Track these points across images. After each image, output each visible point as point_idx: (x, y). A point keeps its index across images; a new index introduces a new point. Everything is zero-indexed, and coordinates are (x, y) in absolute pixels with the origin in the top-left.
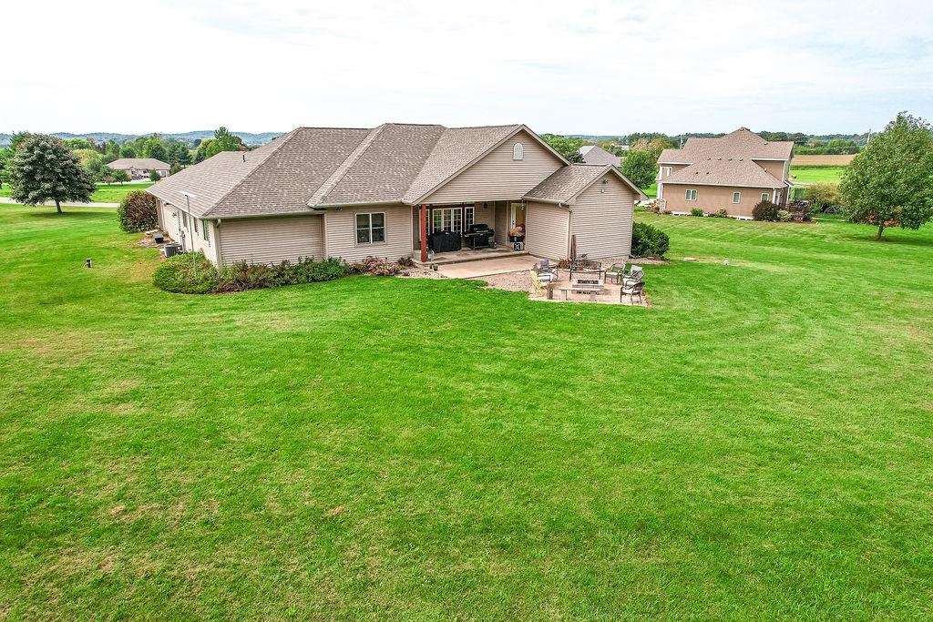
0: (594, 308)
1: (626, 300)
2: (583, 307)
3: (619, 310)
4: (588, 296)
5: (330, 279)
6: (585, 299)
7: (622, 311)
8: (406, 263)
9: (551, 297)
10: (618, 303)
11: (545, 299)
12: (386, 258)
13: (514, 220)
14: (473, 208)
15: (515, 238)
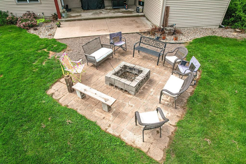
12: (43, 13)
15: (141, 3)
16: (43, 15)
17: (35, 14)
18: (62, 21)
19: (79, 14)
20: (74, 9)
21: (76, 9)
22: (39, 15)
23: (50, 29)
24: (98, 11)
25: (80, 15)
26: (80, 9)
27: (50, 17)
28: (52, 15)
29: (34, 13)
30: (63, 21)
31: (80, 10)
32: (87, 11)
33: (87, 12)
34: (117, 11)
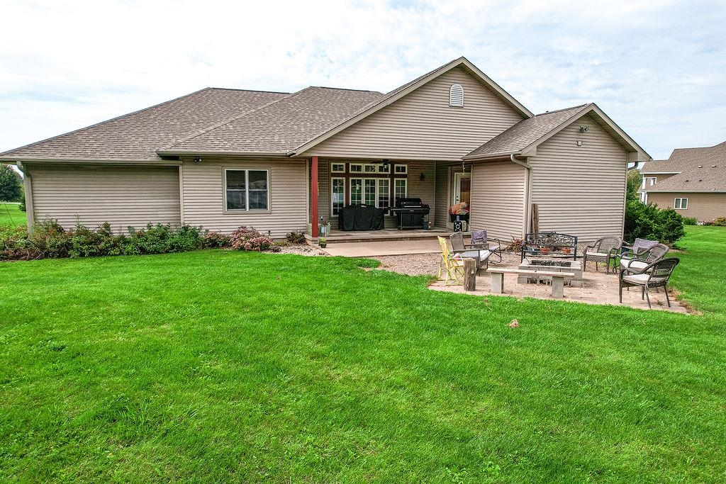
0: (559, 312)
1: (633, 298)
2: (532, 309)
3: (618, 318)
4: (549, 289)
5: (167, 252)
6: (541, 293)
7: (628, 322)
8: (296, 239)
9: (471, 286)
10: (615, 302)
11: (460, 290)
12: (269, 232)
13: (459, 194)
14: (406, 179)
15: (458, 217)
16: (268, 234)
26: (334, 230)
28: (287, 235)
32: (353, 232)
34: (415, 232)
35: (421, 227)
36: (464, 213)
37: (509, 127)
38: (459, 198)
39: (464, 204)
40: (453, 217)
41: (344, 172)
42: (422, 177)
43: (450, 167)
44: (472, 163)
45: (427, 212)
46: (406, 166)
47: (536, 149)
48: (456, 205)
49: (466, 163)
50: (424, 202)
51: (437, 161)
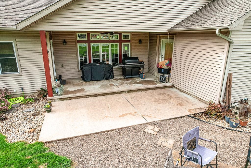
12: (22, 89)
13: (164, 54)
14: (130, 43)
15: (163, 70)
16: (22, 91)
17: (9, 90)
18: (54, 100)
19: (79, 88)
20: (71, 81)
21: (73, 81)
22: (16, 92)
23: (32, 117)
24: (106, 82)
25: (82, 90)
26: (79, 80)
27: (33, 94)
28: (37, 90)
29: (7, 90)
30: (56, 100)
31: (79, 82)
32: (90, 83)
33: (91, 85)
34: (133, 82)
35: (138, 76)
36: (167, 67)
37: (204, 6)
38: (164, 56)
39: (167, 62)
40: (160, 70)
41: (86, 39)
42: (140, 42)
43: (158, 36)
44: (175, 34)
45: (143, 67)
46: (130, 34)
47: (243, 23)
48: (162, 61)
49: (171, 34)
50: (140, 59)
51: (150, 33)
